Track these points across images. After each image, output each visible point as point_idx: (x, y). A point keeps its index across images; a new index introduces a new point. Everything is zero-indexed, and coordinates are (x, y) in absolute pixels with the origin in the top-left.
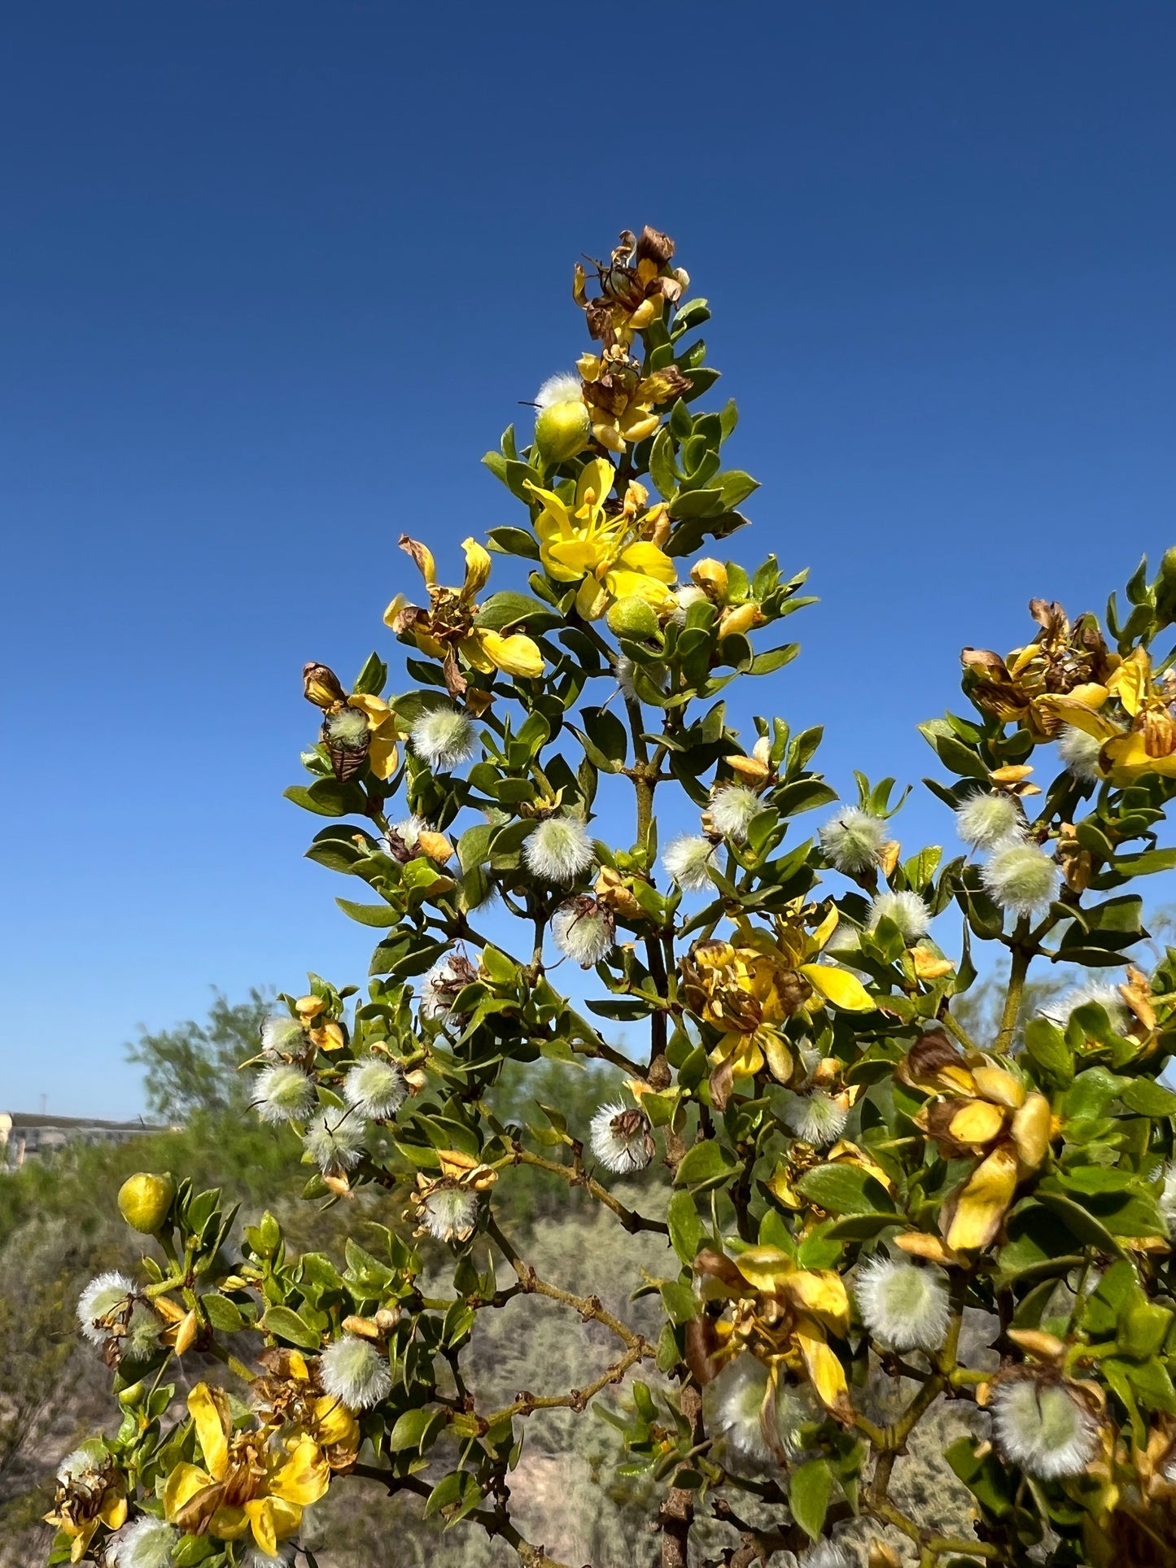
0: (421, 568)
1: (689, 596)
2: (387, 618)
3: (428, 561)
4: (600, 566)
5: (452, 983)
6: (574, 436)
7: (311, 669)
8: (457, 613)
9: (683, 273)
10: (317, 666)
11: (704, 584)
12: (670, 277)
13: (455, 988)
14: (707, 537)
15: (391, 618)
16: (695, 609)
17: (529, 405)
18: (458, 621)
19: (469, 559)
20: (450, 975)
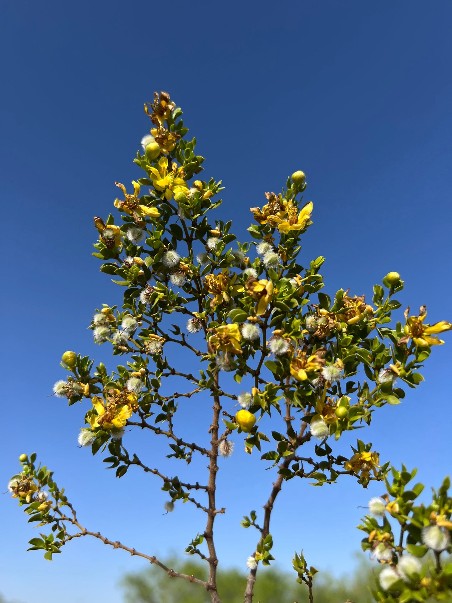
0: (122, 190)
1: (193, 191)
2: (115, 205)
3: (124, 188)
4: (170, 185)
5: (149, 293)
6: (156, 151)
7: (96, 219)
8: (134, 201)
9: (173, 103)
10: (98, 218)
11: (197, 187)
12: (170, 104)
13: (150, 294)
14: (194, 175)
15: (117, 204)
16: (196, 194)
17: (140, 145)
18: (135, 203)
19: (134, 187)
20: (148, 292)
